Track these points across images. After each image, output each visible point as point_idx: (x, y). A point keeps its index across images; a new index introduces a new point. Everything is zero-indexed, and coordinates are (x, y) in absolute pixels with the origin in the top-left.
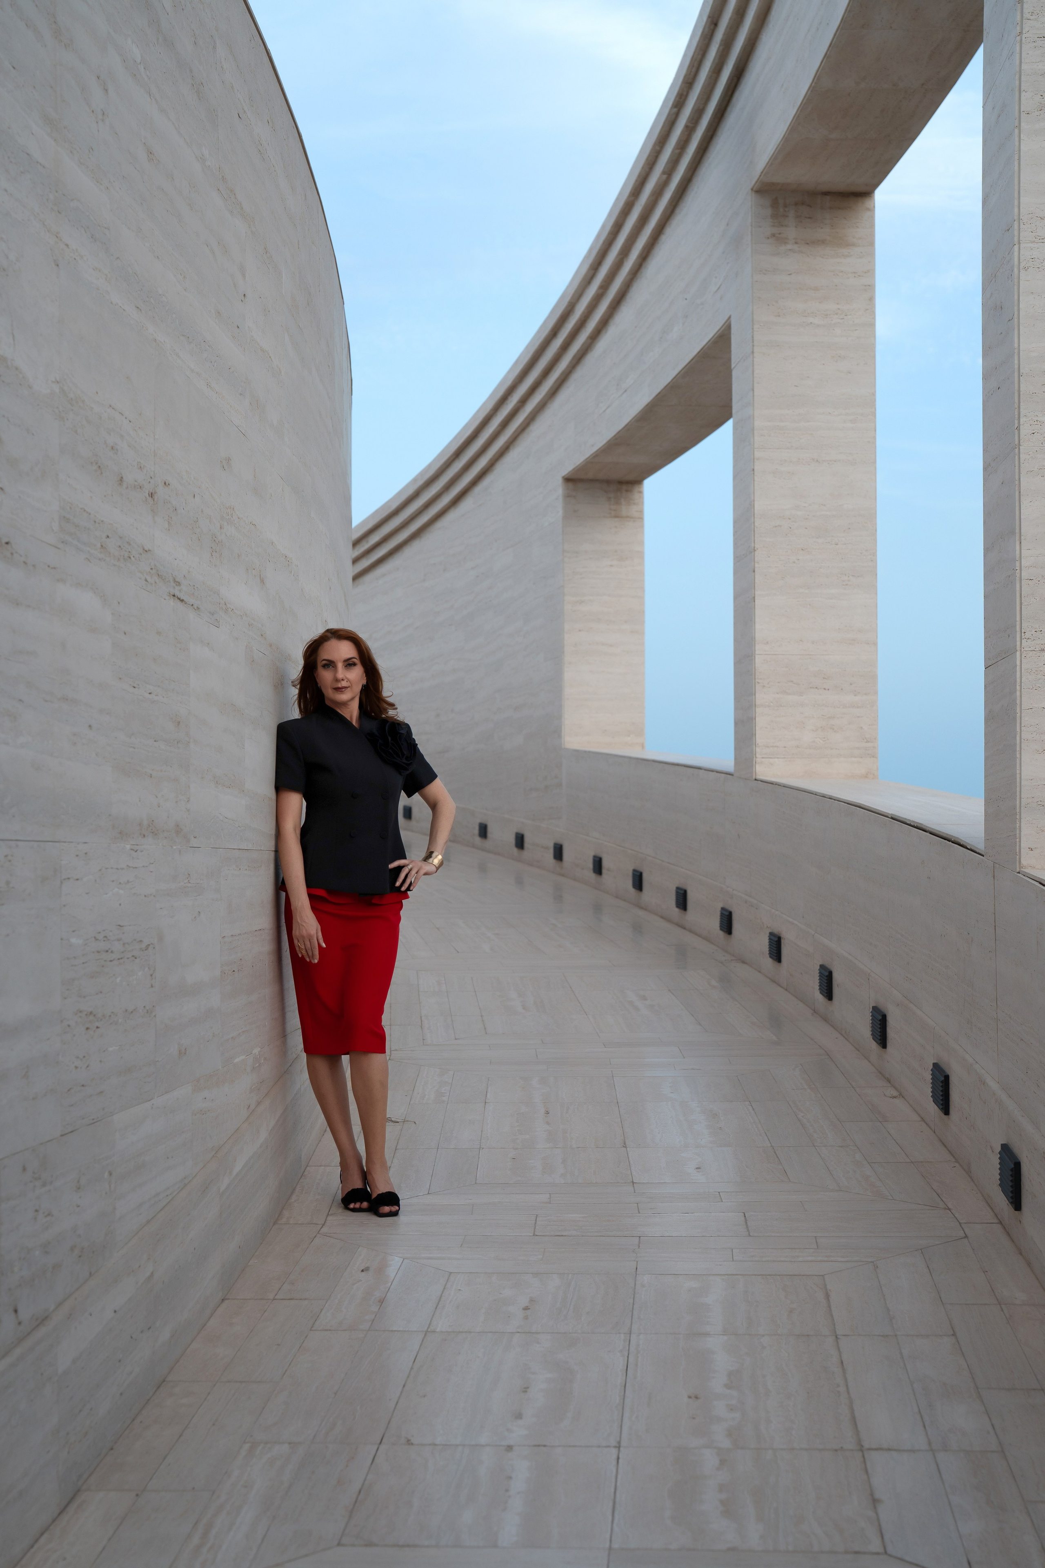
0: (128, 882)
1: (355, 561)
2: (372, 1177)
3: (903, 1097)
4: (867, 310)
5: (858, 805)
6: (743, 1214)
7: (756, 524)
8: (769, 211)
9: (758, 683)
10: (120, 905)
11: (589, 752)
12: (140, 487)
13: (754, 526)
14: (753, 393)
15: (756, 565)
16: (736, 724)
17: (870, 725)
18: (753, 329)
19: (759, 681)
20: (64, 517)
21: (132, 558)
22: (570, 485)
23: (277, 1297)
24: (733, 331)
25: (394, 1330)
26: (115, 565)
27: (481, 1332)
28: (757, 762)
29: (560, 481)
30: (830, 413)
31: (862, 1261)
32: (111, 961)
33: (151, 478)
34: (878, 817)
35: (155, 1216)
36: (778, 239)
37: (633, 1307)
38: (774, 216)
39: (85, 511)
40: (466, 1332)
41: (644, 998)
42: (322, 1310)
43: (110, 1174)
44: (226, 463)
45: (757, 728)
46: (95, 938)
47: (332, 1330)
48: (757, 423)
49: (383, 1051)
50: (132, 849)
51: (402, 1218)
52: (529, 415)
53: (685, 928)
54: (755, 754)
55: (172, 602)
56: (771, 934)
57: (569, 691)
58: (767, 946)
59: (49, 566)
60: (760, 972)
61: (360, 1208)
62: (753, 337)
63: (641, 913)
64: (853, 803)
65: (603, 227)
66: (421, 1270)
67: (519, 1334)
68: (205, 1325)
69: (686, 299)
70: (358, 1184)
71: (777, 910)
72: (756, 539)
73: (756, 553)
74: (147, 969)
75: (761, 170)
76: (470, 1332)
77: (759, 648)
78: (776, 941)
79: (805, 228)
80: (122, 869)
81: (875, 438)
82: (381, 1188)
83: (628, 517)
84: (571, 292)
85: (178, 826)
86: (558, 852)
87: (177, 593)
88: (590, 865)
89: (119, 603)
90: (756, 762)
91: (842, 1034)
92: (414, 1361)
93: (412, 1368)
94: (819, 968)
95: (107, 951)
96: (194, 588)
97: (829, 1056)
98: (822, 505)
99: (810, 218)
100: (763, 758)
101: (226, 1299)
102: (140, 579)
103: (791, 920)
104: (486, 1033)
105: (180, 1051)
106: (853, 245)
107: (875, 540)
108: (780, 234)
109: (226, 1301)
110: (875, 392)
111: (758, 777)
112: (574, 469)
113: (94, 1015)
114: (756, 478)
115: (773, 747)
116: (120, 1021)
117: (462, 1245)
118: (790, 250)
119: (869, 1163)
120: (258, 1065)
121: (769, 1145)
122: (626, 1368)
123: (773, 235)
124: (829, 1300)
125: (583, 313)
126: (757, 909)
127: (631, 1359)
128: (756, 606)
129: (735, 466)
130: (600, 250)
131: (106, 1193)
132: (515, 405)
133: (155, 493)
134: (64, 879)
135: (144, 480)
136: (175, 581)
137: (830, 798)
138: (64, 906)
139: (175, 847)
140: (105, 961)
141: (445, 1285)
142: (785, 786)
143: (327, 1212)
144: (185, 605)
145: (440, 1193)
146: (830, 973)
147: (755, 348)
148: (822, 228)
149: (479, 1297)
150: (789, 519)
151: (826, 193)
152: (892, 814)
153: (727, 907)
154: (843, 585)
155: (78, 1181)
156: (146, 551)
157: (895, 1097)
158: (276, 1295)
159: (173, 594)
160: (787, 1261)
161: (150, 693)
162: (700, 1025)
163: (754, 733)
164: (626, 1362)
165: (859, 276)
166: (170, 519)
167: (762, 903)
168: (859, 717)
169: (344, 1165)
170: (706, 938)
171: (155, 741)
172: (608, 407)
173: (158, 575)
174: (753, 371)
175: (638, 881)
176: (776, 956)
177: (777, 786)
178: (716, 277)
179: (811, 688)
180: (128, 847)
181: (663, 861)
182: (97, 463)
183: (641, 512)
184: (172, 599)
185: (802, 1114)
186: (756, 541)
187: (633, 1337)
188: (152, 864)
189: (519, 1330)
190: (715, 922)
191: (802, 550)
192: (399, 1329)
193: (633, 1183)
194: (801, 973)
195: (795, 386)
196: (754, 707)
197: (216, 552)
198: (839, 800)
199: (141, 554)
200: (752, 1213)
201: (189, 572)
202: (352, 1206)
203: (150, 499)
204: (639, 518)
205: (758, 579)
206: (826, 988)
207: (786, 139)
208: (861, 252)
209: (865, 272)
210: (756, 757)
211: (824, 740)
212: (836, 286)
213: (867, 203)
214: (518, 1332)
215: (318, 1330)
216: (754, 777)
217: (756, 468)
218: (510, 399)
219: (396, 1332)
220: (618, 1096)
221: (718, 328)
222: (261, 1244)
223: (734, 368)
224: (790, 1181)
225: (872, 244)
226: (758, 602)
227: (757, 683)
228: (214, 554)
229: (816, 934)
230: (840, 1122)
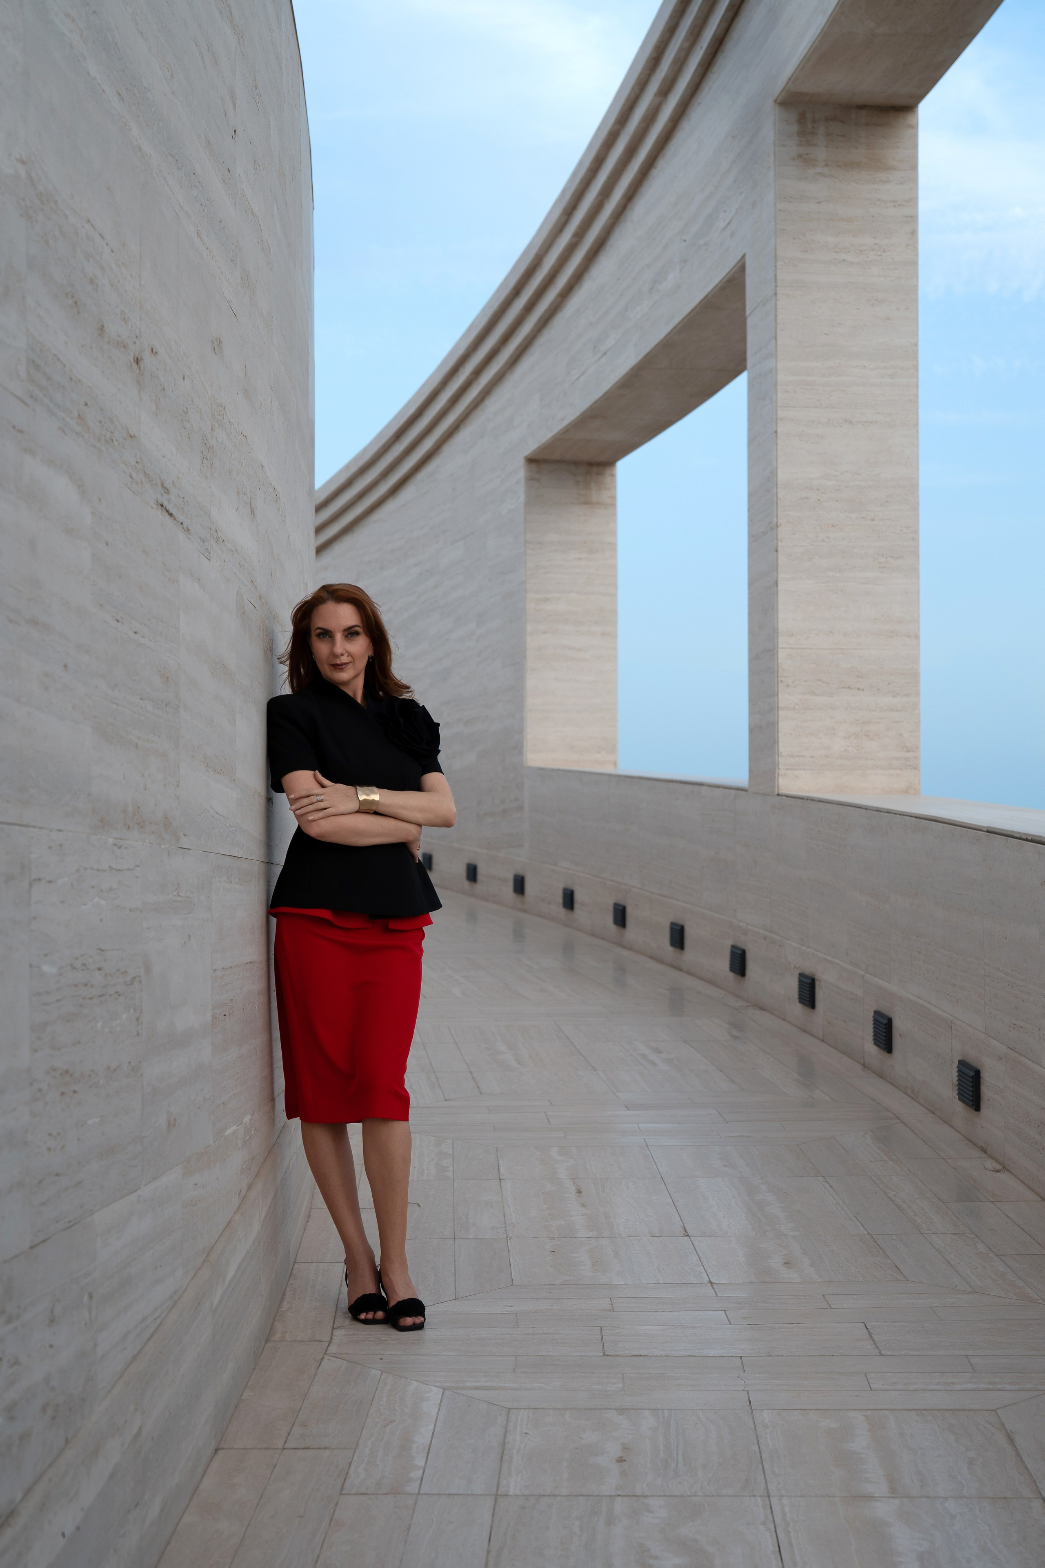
0: (111, 889)
1: (319, 530)
2: (390, 1279)
3: (1008, 1171)
4: (909, 245)
5: (933, 818)
6: (863, 1325)
7: (780, 495)
8: (795, 128)
9: (782, 681)
10: (101, 920)
11: (558, 770)
12: (124, 346)
13: (777, 497)
14: (776, 342)
15: (780, 544)
16: (751, 730)
17: (911, 732)
18: (776, 266)
19: (783, 679)
20: (33, 361)
21: (115, 442)
22: (533, 466)
23: (287, 1446)
24: (748, 271)
25: (452, 1493)
26: (94, 446)
27: (569, 1496)
28: (780, 774)
29: (521, 462)
30: (865, 366)
31: (1038, 1390)
32: (91, 999)
33: (137, 337)
34: (967, 831)
35: (142, 1349)
36: (805, 160)
37: (761, 1457)
38: (801, 133)
39: (58, 359)
40: (549, 1495)
41: (658, 1051)
42: (350, 1464)
43: (91, 1297)
44: (217, 345)
45: (780, 735)
46: (71, 965)
47: (369, 1494)
48: (781, 377)
49: (406, 1118)
50: (115, 845)
51: (428, 1333)
52: (484, 389)
53: (681, 970)
54: (778, 765)
55: (160, 515)
56: (801, 975)
57: (531, 701)
58: (797, 990)
59: (14, 427)
60: (784, 1020)
61: (374, 1318)
62: (776, 276)
63: (625, 953)
64: (921, 816)
65: (581, 163)
66: (469, 1406)
67: (620, 1498)
68: (198, 1487)
69: (685, 241)
70: (370, 1288)
71: (809, 947)
72: (779, 513)
73: (780, 529)
74: (132, 1010)
75: (789, 76)
76: (555, 1496)
77: (782, 641)
78: (809, 984)
79: (837, 148)
80: (104, 871)
81: (917, 396)
82: (401, 1294)
83: (598, 503)
84: (540, 242)
85: (166, 818)
86: (519, 885)
87: (166, 504)
88: (560, 899)
89: (100, 500)
90: (778, 775)
91: (906, 1094)
92: (489, 1540)
93: (489, 1552)
94: (873, 1014)
95: (86, 985)
96: (184, 502)
97: (900, 1120)
98: (856, 473)
99: (843, 136)
100: (787, 769)
101: (220, 1449)
102: (124, 472)
103: (830, 958)
104: (481, 1093)
105: (169, 1122)
106: (893, 168)
107: (917, 516)
108: (808, 154)
109: (221, 1452)
110: (918, 341)
111: (783, 791)
112: (539, 448)
113: (71, 1075)
114: (779, 442)
115: (798, 756)
116: (102, 1082)
117: (514, 1369)
118: (819, 174)
119: (997, 1255)
120: (248, 1137)
121: (866, 1233)
122: (777, 1549)
123: (800, 156)
124: (1014, 1446)
125: (553, 266)
126: (780, 946)
127: (781, 1536)
128: (779, 592)
129: (750, 429)
130: (576, 191)
131: (86, 1324)
132: (468, 377)
133: (142, 359)
134: (35, 880)
135: (129, 337)
136: (163, 486)
137: (887, 812)
138: (35, 918)
139: (163, 846)
140: (84, 998)
141: (506, 1427)
142: (820, 801)
143: (331, 1324)
144: (174, 521)
145: (469, 1298)
146: (890, 1021)
147: (778, 288)
148: (857, 148)
149: (554, 1444)
150: (818, 490)
151: (861, 107)
152: (988, 827)
153: (739, 945)
154: (880, 568)
155: (52, 1312)
156: (131, 436)
157: (998, 1171)
158: (285, 1442)
159: (161, 503)
160: (941, 1390)
161: (136, 633)
162: (733, 1082)
163: (777, 740)
164: (776, 1540)
165: (900, 205)
166: (158, 400)
167: (788, 939)
168: (898, 722)
169: (351, 1262)
170: (711, 982)
171: (141, 699)
172: (583, 374)
173: (145, 473)
174: (776, 316)
175: (620, 916)
176: (809, 1001)
177: (809, 801)
178: (725, 211)
179: (843, 688)
180: (111, 840)
181: (652, 893)
182: (73, 297)
183: (614, 497)
184: (160, 509)
185: (893, 1193)
186: (779, 516)
187: (774, 1501)
188: (139, 866)
189: (619, 1493)
190: (723, 964)
191: (833, 526)
192: (458, 1493)
193: (711, 1283)
194: (845, 1022)
195: (825, 334)
196: (776, 710)
197: (207, 459)
198: (902, 814)
199: (125, 439)
200: (874, 1324)
201: (178, 478)
202: (363, 1316)
203: (135, 365)
204: (612, 505)
205: (782, 559)
206: (884, 1038)
207: (824, 34)
208: (902, 178)
209: (907, 201)
210: (779, 769)
211: (858, 748)
212: (873, 216)
213: (910, 119)
214: (619, 1496)
215: (351, 1494)
216: (776, 792)
217: (779, 430)
218: (461, 370)
219: (456, 1496)
220: (660, 1170)
221: (727, 270)
222: (254, 1369)
223: (749, 315)
224: (907, 1280)
225: (914, 167)
226: (781, 587)
227: (779, 682)
228: (205, 461)
229: (866, 975)
230: (943, 1203)
